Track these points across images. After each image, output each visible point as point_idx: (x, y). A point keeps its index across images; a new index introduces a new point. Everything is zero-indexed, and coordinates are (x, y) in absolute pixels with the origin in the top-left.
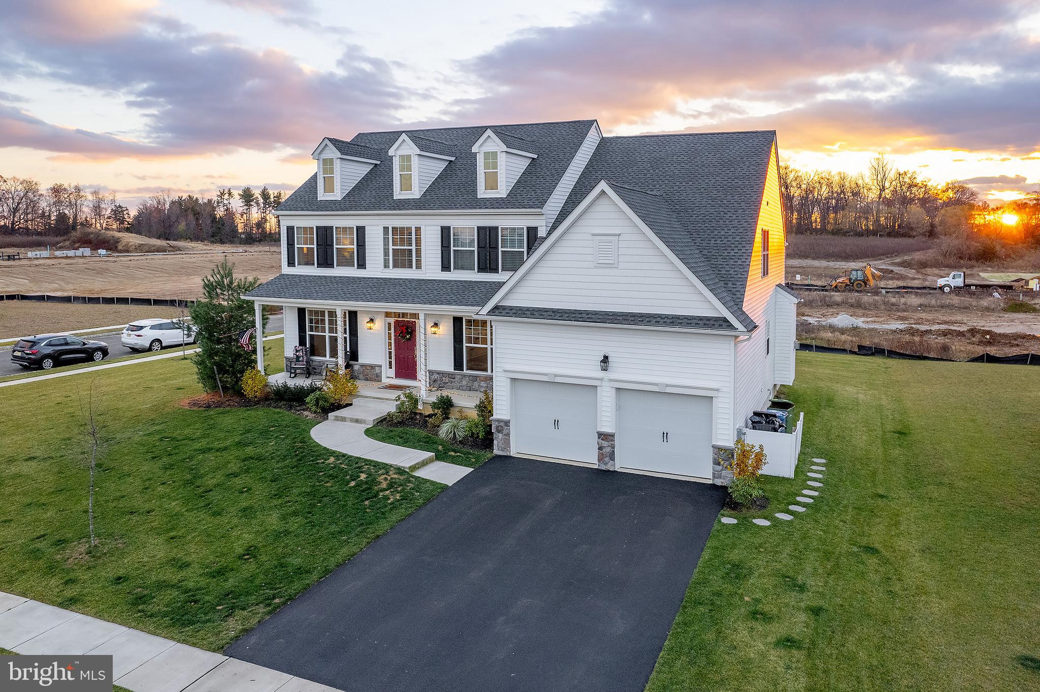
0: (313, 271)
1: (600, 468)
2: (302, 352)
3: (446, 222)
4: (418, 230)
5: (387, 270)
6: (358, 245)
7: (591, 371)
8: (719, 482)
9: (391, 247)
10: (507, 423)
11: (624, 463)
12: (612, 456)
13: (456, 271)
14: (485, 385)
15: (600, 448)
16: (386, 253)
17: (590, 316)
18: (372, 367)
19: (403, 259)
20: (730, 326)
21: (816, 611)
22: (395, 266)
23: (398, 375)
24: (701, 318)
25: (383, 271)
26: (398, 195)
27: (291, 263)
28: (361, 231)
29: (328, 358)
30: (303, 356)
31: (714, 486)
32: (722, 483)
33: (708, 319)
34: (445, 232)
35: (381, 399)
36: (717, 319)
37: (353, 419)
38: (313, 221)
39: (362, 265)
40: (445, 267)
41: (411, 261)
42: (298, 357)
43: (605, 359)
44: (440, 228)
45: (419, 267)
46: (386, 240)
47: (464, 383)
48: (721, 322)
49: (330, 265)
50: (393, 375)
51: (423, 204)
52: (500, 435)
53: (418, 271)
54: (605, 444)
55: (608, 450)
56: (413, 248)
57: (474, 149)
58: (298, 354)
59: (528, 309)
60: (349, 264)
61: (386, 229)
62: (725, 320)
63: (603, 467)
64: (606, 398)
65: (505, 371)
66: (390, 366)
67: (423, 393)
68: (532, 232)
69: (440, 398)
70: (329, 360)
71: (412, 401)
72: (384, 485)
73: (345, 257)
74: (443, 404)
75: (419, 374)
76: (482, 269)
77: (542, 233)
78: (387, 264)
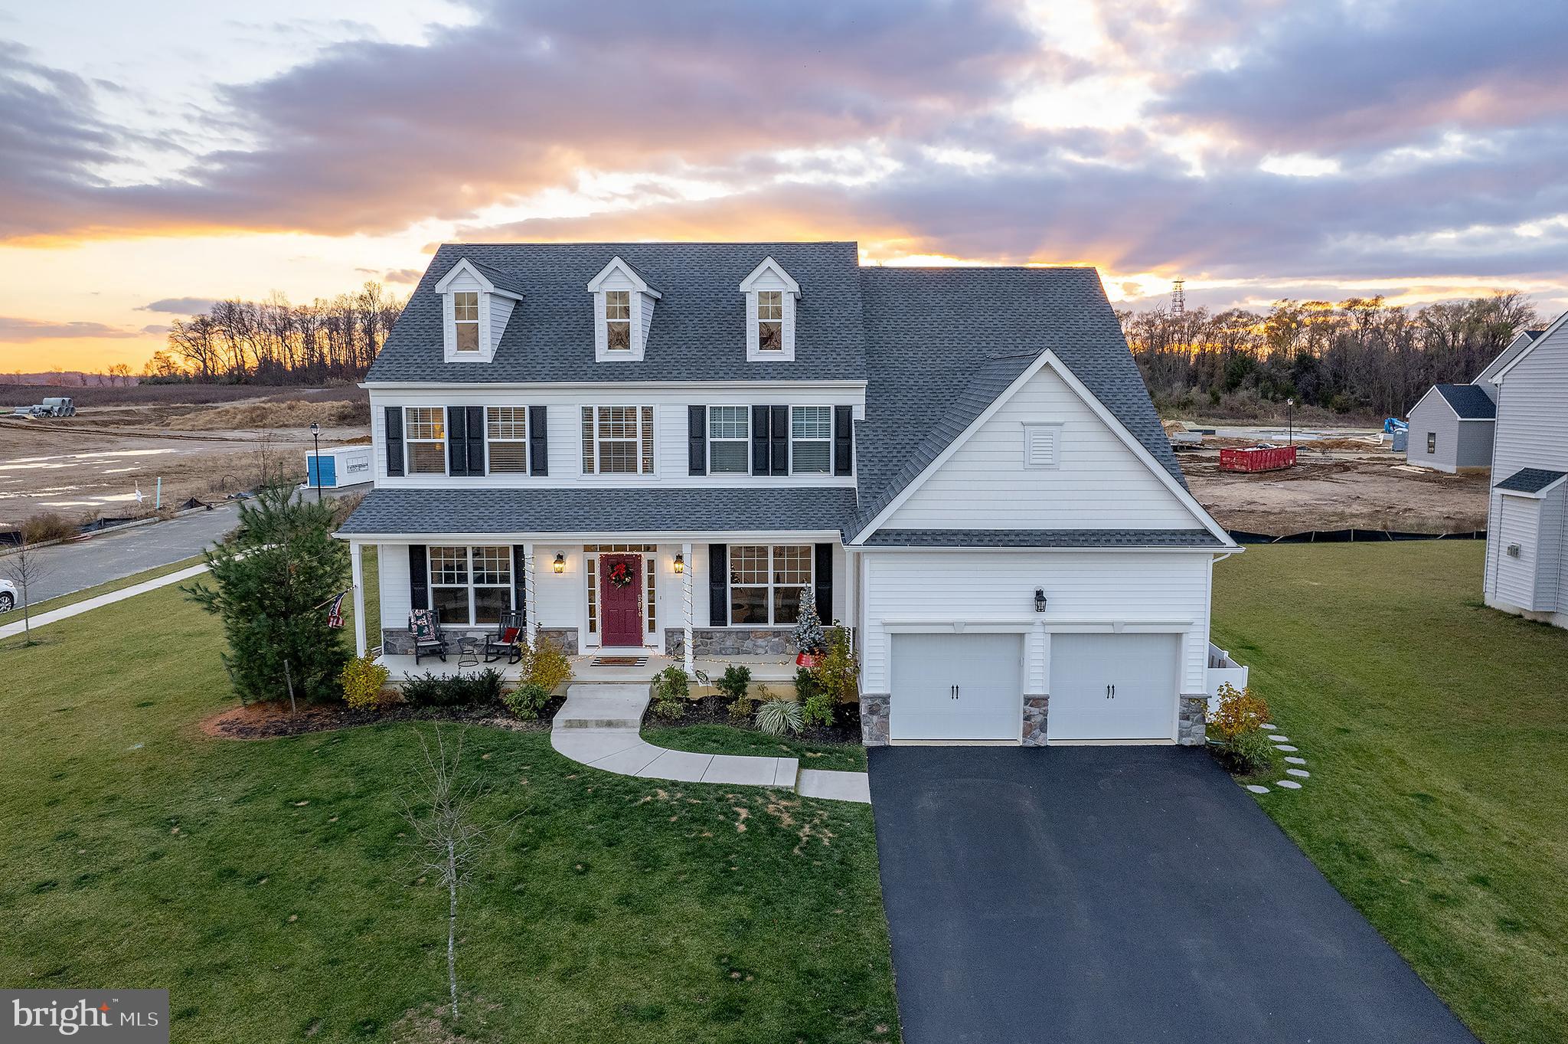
0: (442, 482)
1: (1026, 744)
2: (427, 618)
3: (697, 400)
4: (648, 412)
5: (588, 476)
6: (532, 437)
7: (1015, 612)
8: (1187, 742)
9: (596, 440)
10: (885, 699)
11: (1059, 733)
12: (1043, 727)
13: (714, 474)
14: (764, 644)
15: (1027, 718)
16: (588, 446)
17: (1022, 537)
18: (561, 632)
19: (618, 458)
20: (1215, 540)
22: (604, 469)
23: (607, 642)
24: (1174, 533)
25: (583, 478)
26: (604, 354)
27: (395, 471)
28: (538, 415)
29: (472, 624)
30: (428, 626)
31: (1181, 748)
32: (1192, 742)
33: (1184, 533)
34: (696, 415)
35: (613, 683)
36: (1193, 532)
37: (601, 721)
38: (441, 398)
39: (540, 467)
40: (696, 467)
41: (634, 461)
42: (420, 628)
43: (1040, 596)
44: (686, 409)
45: (648, 468)
46: (588, 428)
47: (729, 643)
48: (1200, 537)
49: (477, 470)
50: (599, 642)
51: (650, 371)
52: (875, 718)
53: (648, 476)
54: (1035, 711)
55: (1039, 718)
56: (639, 440)
57: (744, 287)
58: (419, 623)
59: (925, 533)
60: (517, 467)
61: (587, 413)
62: (1206, 532)
63: (1031, 743)
64: (1037, 648)
65: (885, 625)
66: (592, 629)
67: (689, 667)
68: (843, 414)
69: (730, 672)
70: (475, 628)
71: (677, 680)
72: (787, 820)
73: (507, 461)
74: (737, 680)
75: (648, 637)
76: (760, 469)
77: (859, 414)
78: (588, 468)
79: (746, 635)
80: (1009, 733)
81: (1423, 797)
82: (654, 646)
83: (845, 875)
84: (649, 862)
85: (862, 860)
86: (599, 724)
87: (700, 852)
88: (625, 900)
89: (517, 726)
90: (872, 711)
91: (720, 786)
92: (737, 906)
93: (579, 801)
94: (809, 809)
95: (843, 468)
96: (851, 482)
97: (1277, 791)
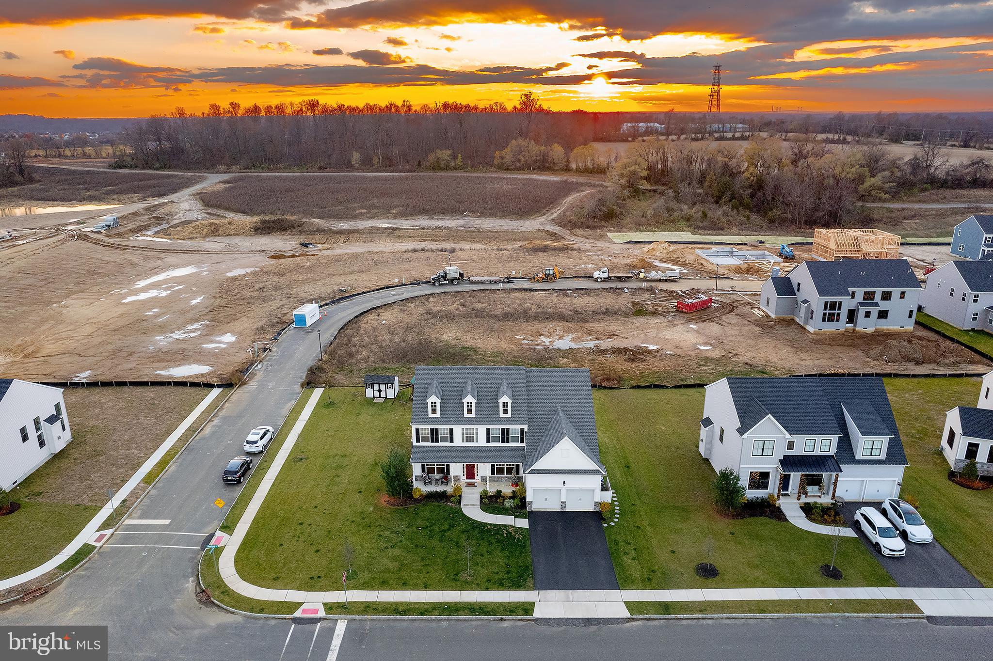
0: (429, 444)
2: (426, 474)
3: (489, 427)
4: (476, 429)
6: (450, 435)
7: (559, 486)
8: (595, 510)
9: (465, 435)
10: (532, 502)
11: (569, 508)
12: (565, 507)
13: (492, 443)
14: (504, 479)
15: (561, 506)
16: (463, 437)
17: (561, 471)
18: (457, 477)
19: (470, 439)
20: (601, 472)
21: (635, 549)
22: (466, 442)
23: (467, 478)
24: (592, 470)
25: (462, 443)
26: (466, 416)
27: (418, 441)
28: (451, 431)
30: (426, 476)
31: (594, 512)
32: (597, 510)
33: (594, 470)
34: (488, 431)
35: (471, 491)
36: (597, 470)
38: (429, 426)
39: (452, 441)
40: (488, 441)
41: (474, 440)
42: (424, 477)
43: (564, 483)
44: (486, 429)
45: (477, 441)
46: (463, 433)
47: (496, 481)
49: (437, 441)
50: (465, 478)
51: (477, 421)
53: (477, 443)
54: (562, 504)
56: (475, 435)
58: (424, 475)
59: (540, 470)
60: (446, 441)
61: (463, 430)
62: (599, 470)
63: (562, 511)
64: (564, 492)
66: (464, 475)
67: (488, 489)
68: (522, 430)
69: (497, 490)
70: (437, 475)
71: (485, 492)
72: (513, 533)
73: (444, 439)
74: (499, 492)
75: (476, 477)
76: (503, 442)
77: (526, 430)
78: (463, 441)
79: (499, 477)
80: (557, 508)
81: (639, 528)
82: (478, 480)
83: (524, 547)
84: (490, 543)
85: (528, 543)
86: (471, 505)
87: (498, 541)
88: (487, 552)
89: (454, 506)
90: (529, 504)
91: (500, 525)
92: (507, 553)
93: (474, 528)
94: (517, 529)
95: (522, 441)
96: (524, 445)
97: (609, 525)
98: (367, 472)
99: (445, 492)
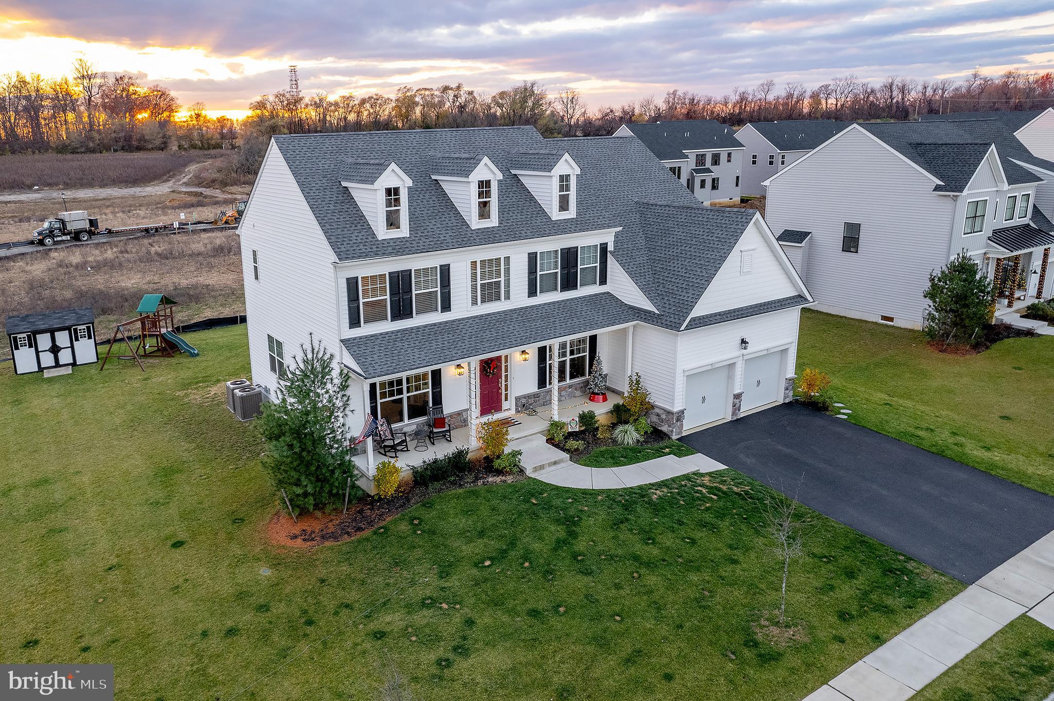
0: (388, 326)
2: (385, 424)
3: (532, 249)
4: (507, 259)
5: (475, 307)
6: (442, 286)
9: (479, 282)
10: (683, 412)
11: (744, 410)
12: (739, 409)
13: (541, 295)
14: (565, 394)
15: (734, 406)
16: (474, 288)
18: (459, 413)
19: (491, 292)
22: (483, 301)
25: (472, 309)
26: (476, 223)
27: (356, 322)
28: (445, 271)
29: (406, 421)
30: (386, 430)
31: (784, 404)
32: (788, 400)
34: (532, 258)
36: (797, 297)
38: (384, 267)
39: (446, 307)
40: (532, 292)
41: (499, 292)
43: (743, 342)
44: (525, 255)
45: (508, 297)
46: (474, 275)
47: (548, 398)
48: (800, 299)
49: (409, 315)
50: (480, 414)
51: (504, 234)
52: (678, 423)
53: (507, 302)
54: (737, 401)
55: (738, 405)
56: (502, 279)
57: (553, 173)
60: (433, 309)
61: (474, 264)
62: (801, 295)
63: (734, 418)
64: (740, 368)
65: (685, 372)
67: (558, 418)
68: (604, 248)
70: (408, 424)
71: (555, 428)
73: (427, 305)
74: (586, 419)
75: (505, 405)
76: (564, 288)
77: (611, 246)
78: (474, 302)
80: (724, 415)
82: (508, 410)
84: (710, 527)
86: (550, 464)
89: (513, 479)
91: (673, 480)
95: (603, 281)
96: (606, 288)
98: (157, 494)
99: (460, 454)
